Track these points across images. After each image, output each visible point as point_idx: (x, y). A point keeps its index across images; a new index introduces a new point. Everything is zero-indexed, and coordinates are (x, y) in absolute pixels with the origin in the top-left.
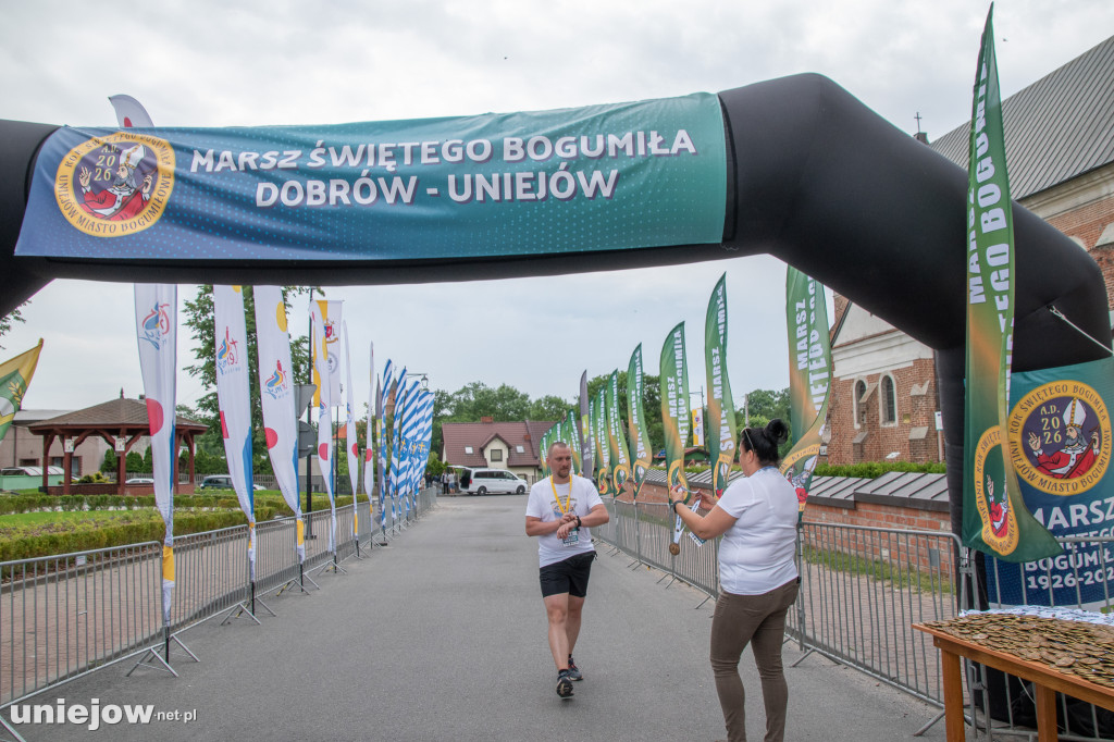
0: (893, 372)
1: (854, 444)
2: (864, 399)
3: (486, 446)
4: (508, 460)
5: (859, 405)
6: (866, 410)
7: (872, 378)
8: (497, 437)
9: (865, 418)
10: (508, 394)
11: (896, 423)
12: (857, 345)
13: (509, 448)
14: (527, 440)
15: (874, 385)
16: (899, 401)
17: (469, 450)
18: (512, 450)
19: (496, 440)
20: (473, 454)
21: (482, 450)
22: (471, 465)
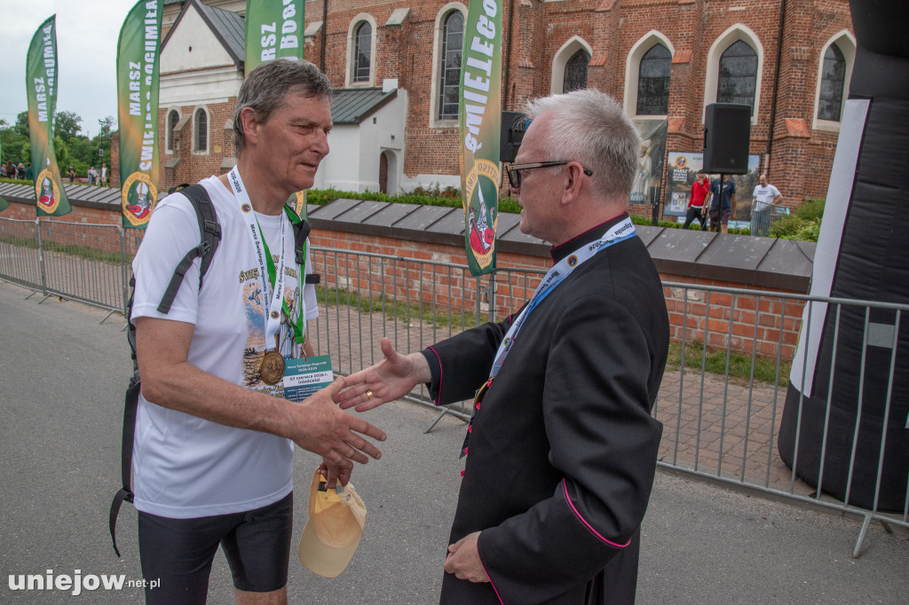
0: (209, 106)
1: (166, 168)
2: (178, 127)
5: (172, 133)
6: (178, 139)
7: (185, 109)
9: (178, 145)
11: (208, 152)
12: (173, 77)
15: (188, 116)
16: (212, 133)
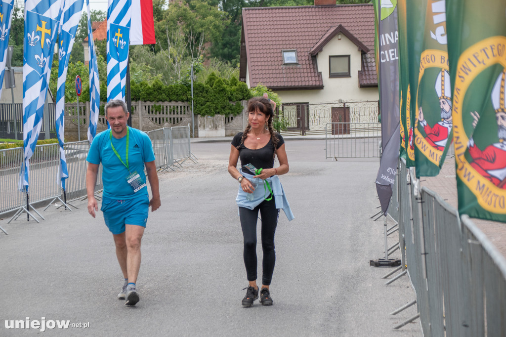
3: (320, 49)
4: (361, 74)
8: (341, 31)
13: (364, 52)
17: (290, 57)
18: (368, 55)
19: (340, 37)
20: (297, 64)
21: (314, 57)
22: (279, 85)
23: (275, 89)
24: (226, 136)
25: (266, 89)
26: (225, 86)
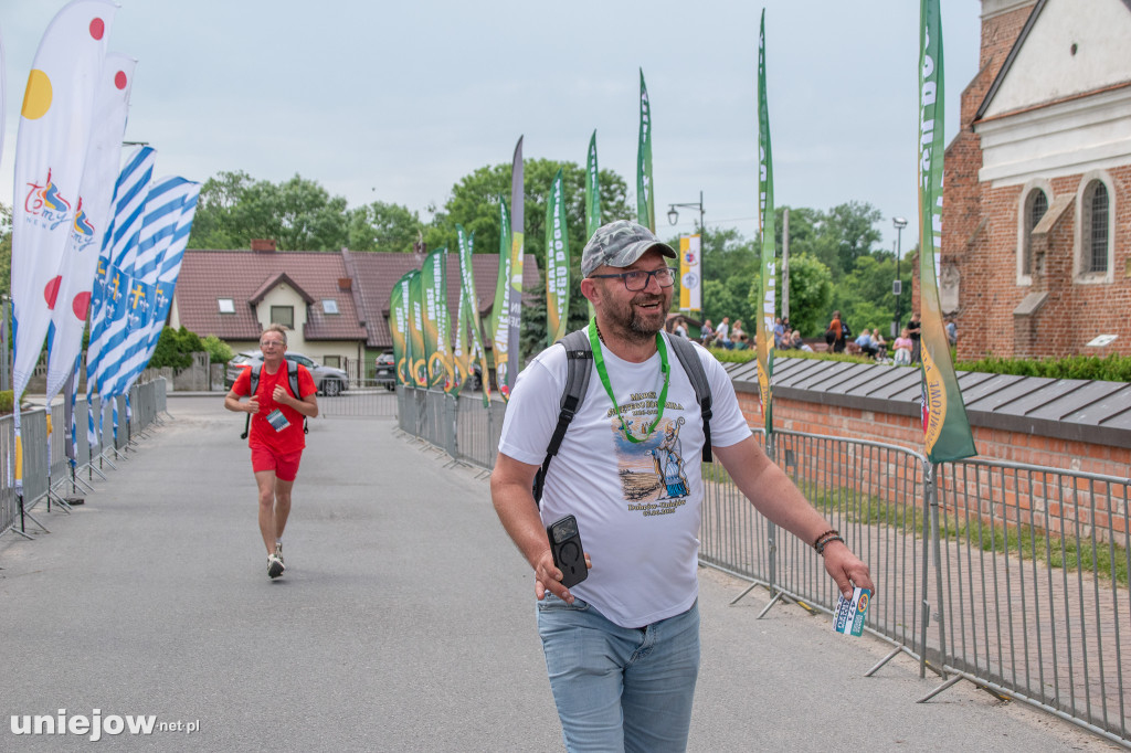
0: (1112, 172)
1: (1017, 316)
2: (1044, 225)
3: (261, 298)
4: (305, 327)
5: (1029, 237)
6: (1046, 253)
7: (1060, 184)
8: (285, 280)
9: (1044, 266)
10: (305, 199)
12: (1036, 116)
13: (309, 302)
14: (346, 286)
17: (226, 306)
18: (313, 307)
19: (283, 286)
20: (234, 314)
21: (253, 306)
22: (231, 335)
23: (228, 340)
24: (175, 390)
25: (217, 340)
26: (174, 336)
